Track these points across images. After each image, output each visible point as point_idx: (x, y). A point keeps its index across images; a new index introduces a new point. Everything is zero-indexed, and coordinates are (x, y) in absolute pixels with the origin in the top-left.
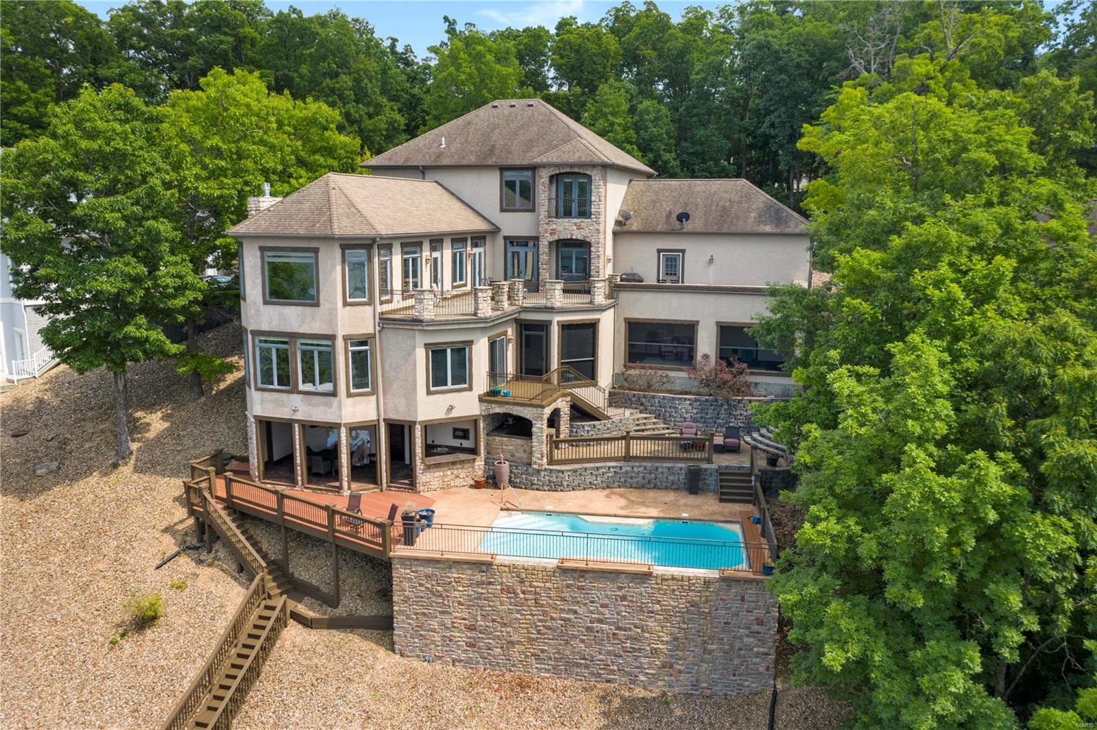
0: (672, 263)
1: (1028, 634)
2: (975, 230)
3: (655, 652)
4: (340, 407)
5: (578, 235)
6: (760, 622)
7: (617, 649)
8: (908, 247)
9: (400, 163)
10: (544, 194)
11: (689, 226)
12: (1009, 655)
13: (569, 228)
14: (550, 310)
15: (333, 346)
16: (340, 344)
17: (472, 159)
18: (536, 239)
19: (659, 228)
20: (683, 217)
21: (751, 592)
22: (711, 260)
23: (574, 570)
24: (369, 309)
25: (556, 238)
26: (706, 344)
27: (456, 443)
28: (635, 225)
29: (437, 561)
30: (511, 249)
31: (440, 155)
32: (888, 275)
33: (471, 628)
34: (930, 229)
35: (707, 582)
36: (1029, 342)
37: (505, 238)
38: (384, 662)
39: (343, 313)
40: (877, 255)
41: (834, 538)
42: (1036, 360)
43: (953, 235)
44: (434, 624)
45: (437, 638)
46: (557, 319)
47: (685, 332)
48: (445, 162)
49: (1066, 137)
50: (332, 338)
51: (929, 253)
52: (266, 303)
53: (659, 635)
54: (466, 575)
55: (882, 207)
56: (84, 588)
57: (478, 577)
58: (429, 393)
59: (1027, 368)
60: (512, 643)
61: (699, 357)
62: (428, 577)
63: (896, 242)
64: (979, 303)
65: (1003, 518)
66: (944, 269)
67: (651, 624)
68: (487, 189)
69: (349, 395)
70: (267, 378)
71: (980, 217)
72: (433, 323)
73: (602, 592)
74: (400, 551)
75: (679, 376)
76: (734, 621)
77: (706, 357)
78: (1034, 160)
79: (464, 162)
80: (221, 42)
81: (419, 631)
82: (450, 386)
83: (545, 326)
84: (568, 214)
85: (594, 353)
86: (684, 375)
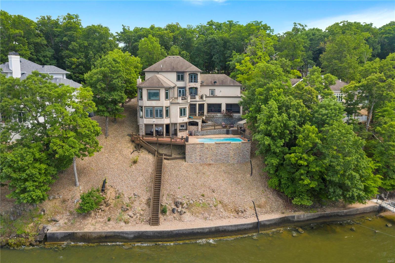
0: (212, 92)
1: (289, 138)
2: (277, 85)
3: (231, 157)
4: (164, 120)
5: (195, 86)
6: (248, 149)
7: (225, 157)
8: (267, 88)
9: (153, 70)
10: (187, 77)
11: (216, 84)
12: (287, 141)
13: (193, 85)
14: (197, 101)
15: (163, 108)
16: (164, 108)
17: (170, 70)
18: (185, 87)
19: (210, 85)
20: (215, 82)
21: (247, 144)
22: (221, 91)
23: (218, 143)
24: (169, 101)
25: (190, 87)
26: (224, 108)
27: (181, 128)
28: (205, 84)
29: (194, 144)
30: (179, 89)
31: (162, 69)
32: (265, 92)
33: (200, 156)
34: (271, 85)
35: (240, 143)
36: (287, 100)
37: (178, 87)
38: (185, 163)
39: (165, 102)
40: (262, 89)
41: (264, 128)
42: (288, 102)
43: (274, 86)
44: (193, 156)
45: (194, 158)
46: (198, 103)
47: (220, 105)
48: (164, 70)
49: (286, 69)
50: (163, 107)
51: (271, 89)
52: (148, 100)
53: (232, 153)
54: (199, 146)
55: (262, 81)
56: (117, 159)
57: (201, 146)
58: (180, 117)
59: (287, 103)
60: (207, 158)
61: (222, 110)
62: (192, 147)
63: (265, 87)
64: (279, 96)
65: (286, 122)
66: (274, 91)
67: (231, 152)
68: (174, 76)
69: (166, 118)
70: (147, 115)
71: (277, 83)
72: (181, 103)
73: (223, 147)
74: (186, 143)
75: (219, 115)
76: (244, 150)
77: (224, 110)
78: (283, 73)
79: (168, 71)
80: (73, 34)
81: (191, 157)
82: (183, 116)
83: (195, 105)
84: (192, 82)
85: (204, 110)
86: (220, 114)
